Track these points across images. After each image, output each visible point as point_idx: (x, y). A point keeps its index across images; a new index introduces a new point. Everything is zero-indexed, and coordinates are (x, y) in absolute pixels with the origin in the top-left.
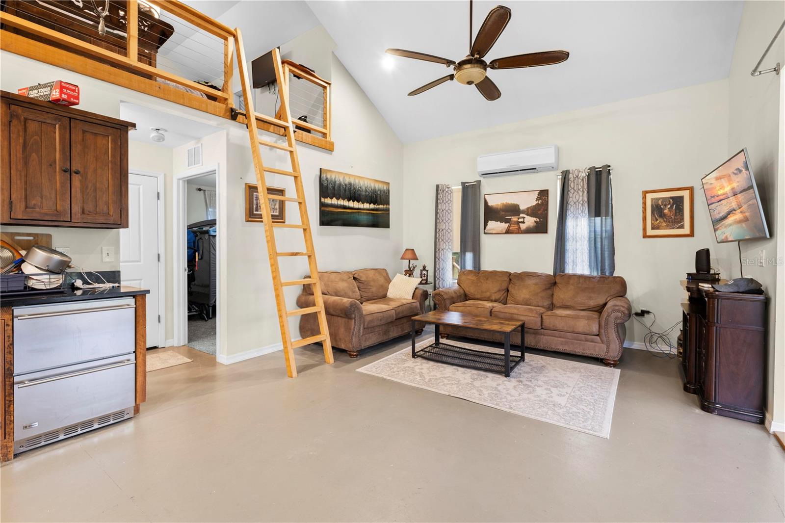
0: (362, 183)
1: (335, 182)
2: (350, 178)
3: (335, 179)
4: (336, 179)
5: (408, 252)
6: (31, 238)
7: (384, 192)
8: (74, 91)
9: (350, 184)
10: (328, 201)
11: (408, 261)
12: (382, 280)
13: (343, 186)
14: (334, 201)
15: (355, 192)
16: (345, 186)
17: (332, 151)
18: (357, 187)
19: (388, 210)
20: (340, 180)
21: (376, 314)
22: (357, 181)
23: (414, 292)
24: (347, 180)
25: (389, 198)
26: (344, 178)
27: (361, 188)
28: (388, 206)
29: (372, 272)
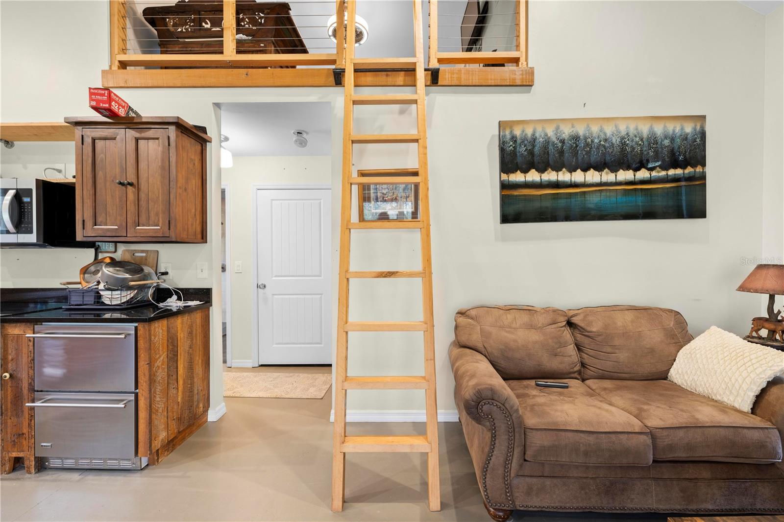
0: (609, 130)
1: (534, 140)
2: (573, 126)
3: (533, 135)
4: (537, 135)
5: (764, 272)
6: (144, 255)
7: (686, 139)
8: (103, 95)
9: (576, 138)
10: (518, 177)
11: (766, 297)
12: (654, 337)
13: (554, 144)
14: (533, 176)
15: (588, 153)
16: (560, 145)
17: (531, 86)
18: (596, 141)
19: (703, 177)
20: (546, 135)
21: (570, 434)
22: (595, 129)
23: (763, 391)
24: (567, 131)
25: (704, 150)
26: (558, 128)
27: (606, 140)
28: (699, 169)
29: (629, 316)
